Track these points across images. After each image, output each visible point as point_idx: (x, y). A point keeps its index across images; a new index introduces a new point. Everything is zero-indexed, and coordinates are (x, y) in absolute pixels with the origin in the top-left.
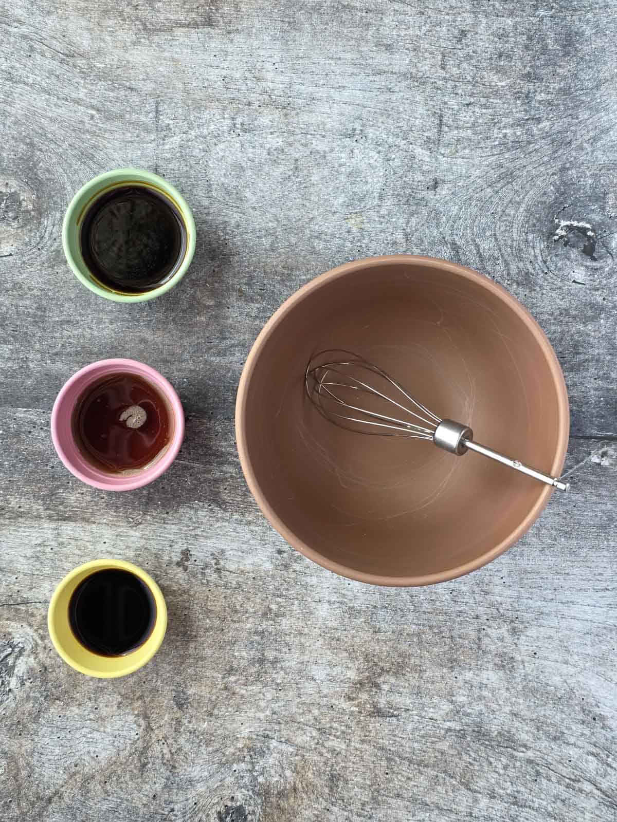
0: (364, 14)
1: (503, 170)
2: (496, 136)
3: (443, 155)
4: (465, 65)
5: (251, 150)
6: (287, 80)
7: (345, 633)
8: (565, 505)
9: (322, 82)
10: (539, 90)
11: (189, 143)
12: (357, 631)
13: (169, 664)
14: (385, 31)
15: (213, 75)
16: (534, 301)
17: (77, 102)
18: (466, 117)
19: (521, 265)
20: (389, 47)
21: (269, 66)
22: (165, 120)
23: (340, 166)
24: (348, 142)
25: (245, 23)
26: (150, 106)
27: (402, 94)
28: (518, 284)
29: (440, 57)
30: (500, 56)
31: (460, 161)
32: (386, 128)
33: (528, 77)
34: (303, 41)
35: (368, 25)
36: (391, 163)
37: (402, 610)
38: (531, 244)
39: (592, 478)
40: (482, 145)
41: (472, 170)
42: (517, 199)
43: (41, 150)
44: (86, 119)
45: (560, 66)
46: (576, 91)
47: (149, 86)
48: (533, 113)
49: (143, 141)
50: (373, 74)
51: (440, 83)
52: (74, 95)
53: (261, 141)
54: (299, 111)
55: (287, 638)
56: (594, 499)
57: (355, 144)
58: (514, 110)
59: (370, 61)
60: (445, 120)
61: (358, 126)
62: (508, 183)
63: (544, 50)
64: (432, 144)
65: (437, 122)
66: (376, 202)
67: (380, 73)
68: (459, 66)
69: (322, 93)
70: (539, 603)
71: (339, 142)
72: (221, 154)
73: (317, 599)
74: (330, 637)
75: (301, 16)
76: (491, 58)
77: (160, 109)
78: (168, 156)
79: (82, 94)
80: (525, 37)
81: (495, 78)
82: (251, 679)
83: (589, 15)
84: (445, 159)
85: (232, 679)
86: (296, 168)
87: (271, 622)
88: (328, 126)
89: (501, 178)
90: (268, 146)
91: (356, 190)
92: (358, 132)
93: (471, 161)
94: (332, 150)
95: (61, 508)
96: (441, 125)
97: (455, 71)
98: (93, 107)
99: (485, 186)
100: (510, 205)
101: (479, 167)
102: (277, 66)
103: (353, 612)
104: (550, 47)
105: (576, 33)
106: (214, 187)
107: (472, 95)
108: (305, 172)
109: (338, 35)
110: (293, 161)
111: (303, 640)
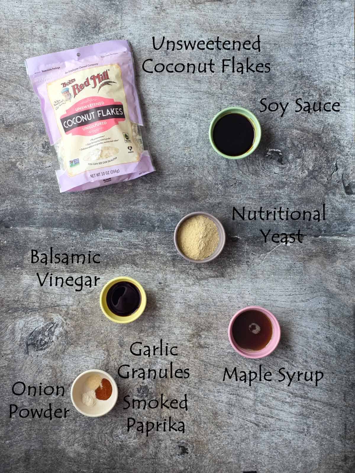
4: (229, 88)
6: (159, 95)
7: (187, 315)
8: (273, 262)
9: (173, 96)
10: (259, 97)
12: (192, 314)
13: (117, 329)
16: (259, 181)
19: (253, 167)
23: (181, 129)
24: (184, 119)
27: (205, 100)
28: (252, 174)
29: (219, 85)
30: (243, 84)
32: (199, 114)
33: (255, 92)
34: (165, 79)
37: (209, 305)
39: (284, 251)
45: (267, 88)
46: (274, 97)
48: (257, 106)
50: (193, 92)
51: (220, 95)
54: (164, 107)
55: (164, 318)
56: (284, 259)
57: (187, 120)
58: (250, 106)
59: (192, 87)
61: (188, 113)
63: (261, 81)
66: (195, 143)
67: (196, 92)
69: (173, 100)
70: (263, 301)
71: (180, 119)
73: (175, 301)
74: (181, 317)
76: (240, 85)
80: (253, 77)
81: (242, 93)
82: (150, 334)
83: (278, 68)
85: (142, 334)
86: (164, 130)
88: (176, 113)
91: (187, 138)
92: (188, 115)
94: (177, 123)
95: (72, 267)
97: (226, 90)
102: (155, 89)
103: (190, 307)
104: (263, 80)
105: (273, 75)
107: (232, 100)
108: (167, 131)
110: (162, 127)
111: (170, 318)
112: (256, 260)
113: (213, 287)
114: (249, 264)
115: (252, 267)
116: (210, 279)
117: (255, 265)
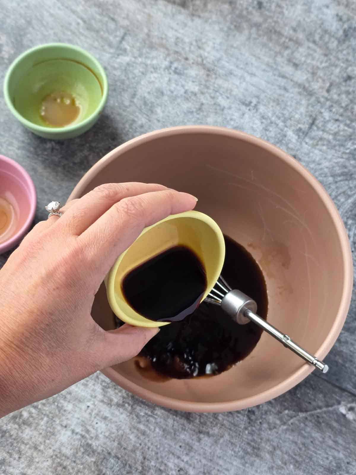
0: (287, 40)
1: (346, 170)
2: (348, 146)
3: (306, 143)
4: (344, 96)
5: (174, 85)
6: (219, 56)
7: (73, 464)
8: (304, 437)
9: (241, 66)
11: (134, 65)
12: (84, 468)
14: (297, 55)
15: (171, 34)
17: (74, 12)
18: (332, 127)
20: (296, 65)
21: (211, 44)
22: (125, 45)
23: (231, 119)
24: (243, 108)
25: (207, 15)
26: (121, 33)
27: (292, 95)
29: (328, 85)
31: (316, 152)
32: (273, 111)
34: (240, 39)
35: (287, 48)
36: (267, 133)
37: (130, 467)
38: (349, 227)
39: (335, 424)
40: (337, 148)
41: (323, 161)
42: (349, 193)
43: (33, 28)
44: (74, 24)
47: (126, 23)
49: (104, 50)
50: (279, 76)
51: (322, 100)
52: (73, 8)
53: (183, 83)
54: (217, 76)
55: (23, 447)
56: (331, 443)
57: (247, 111)
59: (279, 68)
60: (317, 122)
61: (254, 101)
62: (346, 180)
64: (302, 134)
65: (311, 121)
67: (283, 77)
68: (339, 95)
69: (239, 72)
71: (237, 106)
72: (153, 79)
73: (64, 423)
74: (59, 463)
75: (245, 25)
77: (126, 38)
78: (116, 65)
79: (79, 9)
84: (307, 146)
86: (200, 109)
87: (16, 426)
88: (234, 93)
89: (342, 174)
90: (186, 88)
92: (253, 105)
93: (325, 155)
94: (230, 108)
96: (313, 124)
97: (335, 97)
98: (82, 19)
99: (329, 174)
100: (342, 195)
101: (330, 161)
102: (215, 45)
103: (88, 449)
106: (138, 96)
107: (341, 115)
108: (205, 113)
109: (264, 45)
110: (199, 104)
111: (35, 454)
112: (271, 418)
113: (157, 430)
114: (253, 417)
115: (258, 427)
116: (159, 412)
117: (265, 426)
